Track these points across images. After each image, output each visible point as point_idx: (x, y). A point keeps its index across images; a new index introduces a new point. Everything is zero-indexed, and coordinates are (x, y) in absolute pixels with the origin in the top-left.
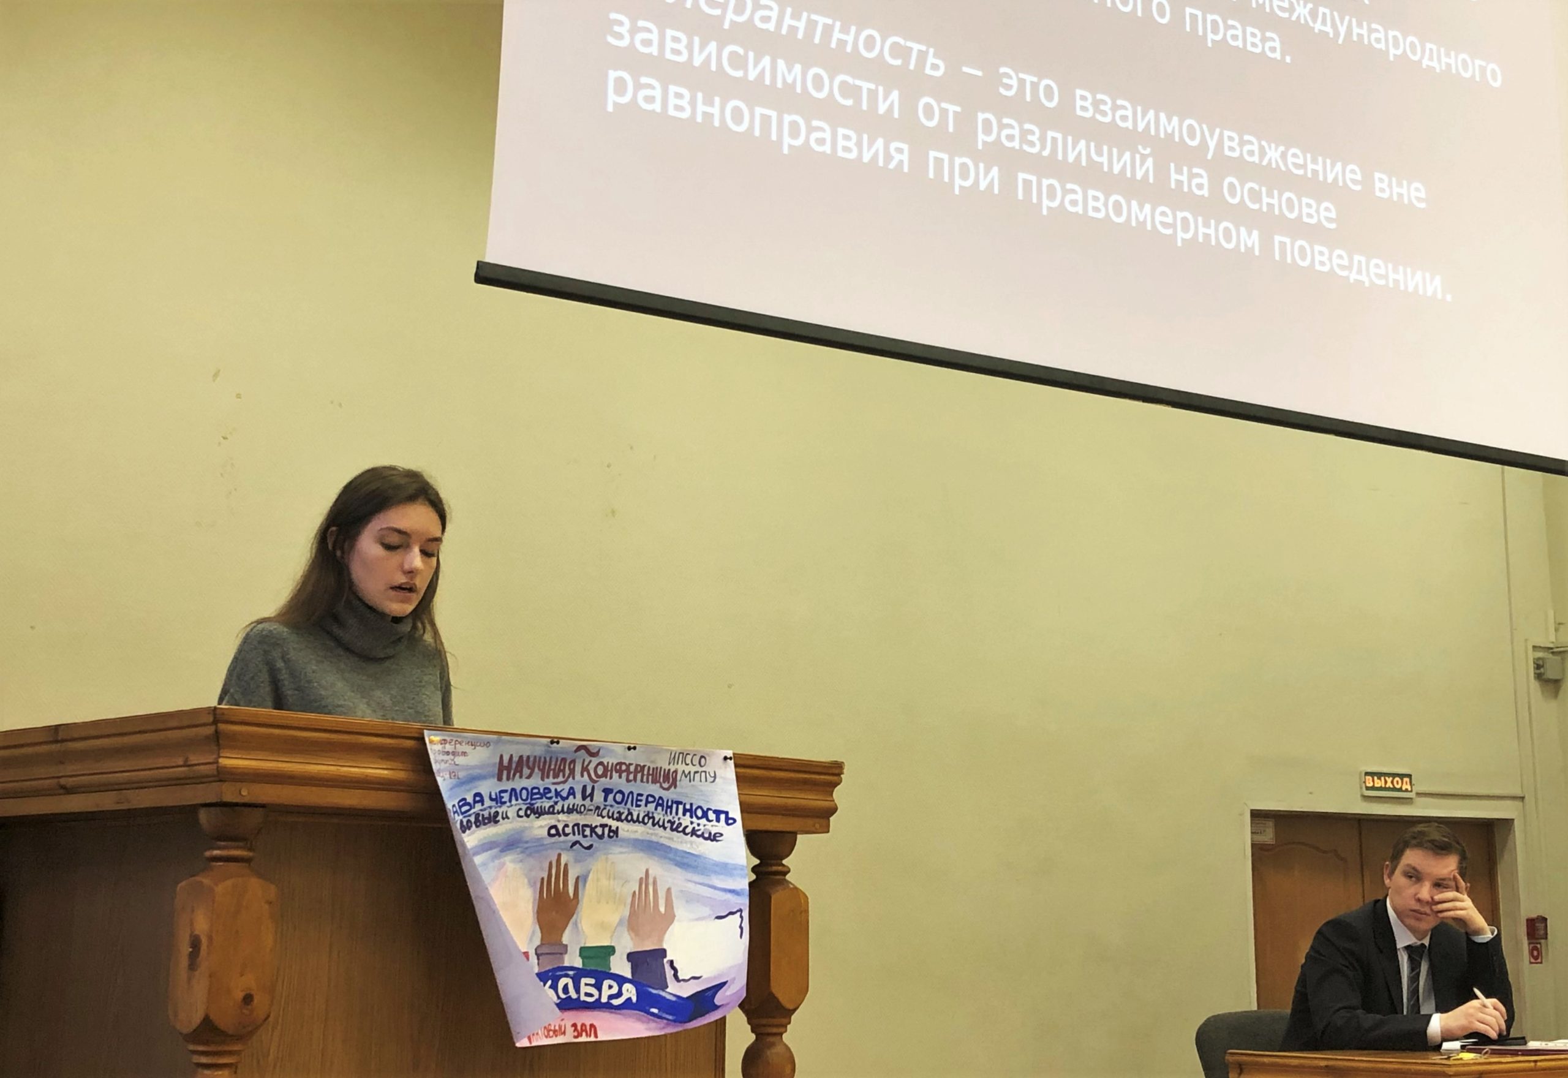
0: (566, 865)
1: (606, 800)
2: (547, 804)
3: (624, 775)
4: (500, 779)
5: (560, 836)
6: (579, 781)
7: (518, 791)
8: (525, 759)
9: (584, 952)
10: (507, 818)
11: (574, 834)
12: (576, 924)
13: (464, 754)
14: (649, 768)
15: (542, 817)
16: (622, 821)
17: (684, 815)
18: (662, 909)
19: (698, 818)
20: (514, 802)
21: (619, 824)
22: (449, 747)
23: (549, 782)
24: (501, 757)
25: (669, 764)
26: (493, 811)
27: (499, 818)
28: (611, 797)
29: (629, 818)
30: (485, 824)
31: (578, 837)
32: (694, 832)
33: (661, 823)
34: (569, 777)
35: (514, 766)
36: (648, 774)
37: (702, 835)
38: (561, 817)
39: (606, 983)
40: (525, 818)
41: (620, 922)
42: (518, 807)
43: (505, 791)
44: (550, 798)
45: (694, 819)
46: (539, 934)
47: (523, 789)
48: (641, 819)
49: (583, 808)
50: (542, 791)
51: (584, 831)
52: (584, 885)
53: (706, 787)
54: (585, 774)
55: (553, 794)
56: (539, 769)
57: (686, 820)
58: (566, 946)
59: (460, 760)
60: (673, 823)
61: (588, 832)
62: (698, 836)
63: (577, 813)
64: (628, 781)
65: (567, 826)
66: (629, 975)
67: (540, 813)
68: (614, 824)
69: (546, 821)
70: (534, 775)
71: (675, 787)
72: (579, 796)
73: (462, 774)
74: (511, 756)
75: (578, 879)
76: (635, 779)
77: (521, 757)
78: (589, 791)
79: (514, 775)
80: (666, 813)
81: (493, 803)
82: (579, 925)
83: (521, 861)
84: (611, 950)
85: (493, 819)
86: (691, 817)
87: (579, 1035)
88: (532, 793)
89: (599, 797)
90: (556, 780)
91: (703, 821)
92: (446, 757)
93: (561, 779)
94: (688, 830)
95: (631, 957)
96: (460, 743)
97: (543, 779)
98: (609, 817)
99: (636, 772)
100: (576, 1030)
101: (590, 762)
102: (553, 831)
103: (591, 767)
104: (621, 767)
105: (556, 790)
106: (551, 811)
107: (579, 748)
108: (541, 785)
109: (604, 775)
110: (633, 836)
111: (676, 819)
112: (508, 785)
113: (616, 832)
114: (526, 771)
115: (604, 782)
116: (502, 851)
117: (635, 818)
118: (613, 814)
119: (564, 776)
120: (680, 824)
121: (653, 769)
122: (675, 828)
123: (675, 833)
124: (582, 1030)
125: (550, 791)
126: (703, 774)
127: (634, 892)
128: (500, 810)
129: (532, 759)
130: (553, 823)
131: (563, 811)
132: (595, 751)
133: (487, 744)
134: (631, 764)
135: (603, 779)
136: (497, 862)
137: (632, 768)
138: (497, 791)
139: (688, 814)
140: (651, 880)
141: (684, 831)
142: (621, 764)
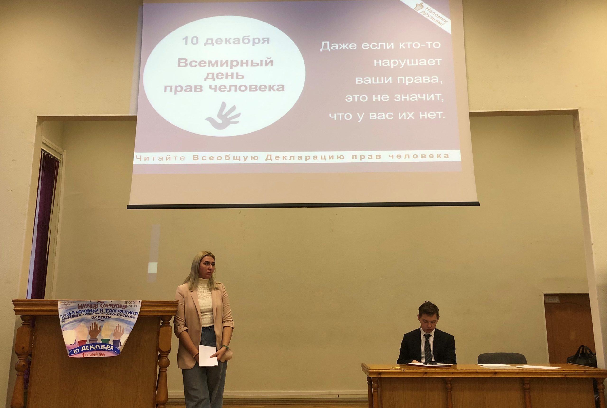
0: (97, 324)
1: (107, 311)
2: (91, 313)
3: (111, 306)
4: (79, 308)
5: (95, 318)
6: (99, 308)
7: (84, 311)
8: (85, 305)
9: (102, 340)
10: (81, 315)
11: (99, 318)
12: (100, 335)
13: (70, 304)
14: (119, 305)
15: (90, 315)
16: (112, 315)
17: (129, 313)
18: (121, 332)
19: (132, 314)
20: (83, 312)
21: (111, 316)
22: (65, 303)
23: (92, 309)
24: (79, 304)
25: (124, 304)
26: (77, 314)
27: (79, 315)
28: (108, 311)
29: (114, 314)
30: (75, 317)
31: (99, 319)
32: (130, 317)
33: (122, 315)
34: (97, 307)
35: (82, 306)
36: (118, 306)
37: (132, 317)
38: (95, 315)
39: (107, 346)
40: (85, 315)
41: (112, 334)
42: (83, 314)
43: (81, 311)
44: (92, 312)
45: (131, 314)
46: (90, 337)
47: (85, 310)
48: (117, 315)
49: (100, 313)
50: (90, 310)
51: (101, 317)
52: (102, 328)
53: (135, 308)
54: (101, 307)
55: (93, 311)
56: (89, 306)
57: (129, 315)
58: (98, 339)
59: (68, 305)
60: (125, 315)
61: (102, 317)
62: (131, 318)
63: (99, 314)
64: (112, 307)
65: (97, 316)
66: (112, 344)
67: (89, 314)
68: (109, 316)
69: (91, 316)
70: (88, 307)
71: (126, 308)
72: (99, 311)
73: (69, 308)
74: (81, 304)
75: (100, 326)
76: (115, 307)
77: (84, 304)
78: (102, 310)
79: (83, 308)
80: (124, 313)
81: (77, 313)
82: (101, 335)
83: (85, 323)
84: (109, 340)
85: (77, 316)
86: (130, 314)
87: (101, 356)
88: (87, 311)
89: (105, 311)
90: (93, 308)
91: (133, 314)
92: (65, 305)
93: (95, 308)
94: (129, 316)
95: (113, 341)
96: (68, 302)
97: (90, 308)
98: (108, 315)
99: (115, 306)
100: (100, 354)
101: (102, 304)
102: (93, 318)
103: (102, 305)
104: (110, 305)
105: (93, 310)
106: (92, 314)
107: (98, 302)
108: (90, 309)
109: (106, 306)
110: (115, 318)
111: (127, 314)
112: (81, 310)
113: (110, 317)
114: (85, 307)
115: (106, 308)
116: (79, 322)
117: (115, 314)
118: (109, 314)
119: (95, 307)
120: (128, 315)
121: (120, 305)
122: (126, 316)
123: (126, 317)
124: (101, 355)
125: (92, 310)
126: (134, 305)
127: (115, 329)
128: (79, 314)
129: (86, 305)
130: (93, 316)
131: (95, 314)
132: (103, 302)
133: (75, 302)
134: (113, 304)
135: (105, 307)
136: (78, 324)
137: (114, 305)
138: (78, 311)
139: (130, 313)
140: (119, 326)
141: (128, 317)
142: (110, 304)
